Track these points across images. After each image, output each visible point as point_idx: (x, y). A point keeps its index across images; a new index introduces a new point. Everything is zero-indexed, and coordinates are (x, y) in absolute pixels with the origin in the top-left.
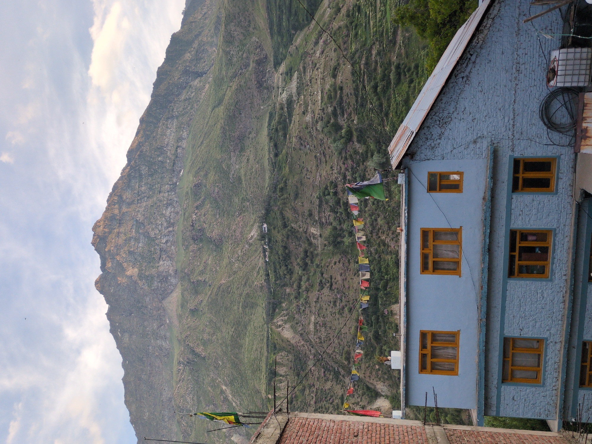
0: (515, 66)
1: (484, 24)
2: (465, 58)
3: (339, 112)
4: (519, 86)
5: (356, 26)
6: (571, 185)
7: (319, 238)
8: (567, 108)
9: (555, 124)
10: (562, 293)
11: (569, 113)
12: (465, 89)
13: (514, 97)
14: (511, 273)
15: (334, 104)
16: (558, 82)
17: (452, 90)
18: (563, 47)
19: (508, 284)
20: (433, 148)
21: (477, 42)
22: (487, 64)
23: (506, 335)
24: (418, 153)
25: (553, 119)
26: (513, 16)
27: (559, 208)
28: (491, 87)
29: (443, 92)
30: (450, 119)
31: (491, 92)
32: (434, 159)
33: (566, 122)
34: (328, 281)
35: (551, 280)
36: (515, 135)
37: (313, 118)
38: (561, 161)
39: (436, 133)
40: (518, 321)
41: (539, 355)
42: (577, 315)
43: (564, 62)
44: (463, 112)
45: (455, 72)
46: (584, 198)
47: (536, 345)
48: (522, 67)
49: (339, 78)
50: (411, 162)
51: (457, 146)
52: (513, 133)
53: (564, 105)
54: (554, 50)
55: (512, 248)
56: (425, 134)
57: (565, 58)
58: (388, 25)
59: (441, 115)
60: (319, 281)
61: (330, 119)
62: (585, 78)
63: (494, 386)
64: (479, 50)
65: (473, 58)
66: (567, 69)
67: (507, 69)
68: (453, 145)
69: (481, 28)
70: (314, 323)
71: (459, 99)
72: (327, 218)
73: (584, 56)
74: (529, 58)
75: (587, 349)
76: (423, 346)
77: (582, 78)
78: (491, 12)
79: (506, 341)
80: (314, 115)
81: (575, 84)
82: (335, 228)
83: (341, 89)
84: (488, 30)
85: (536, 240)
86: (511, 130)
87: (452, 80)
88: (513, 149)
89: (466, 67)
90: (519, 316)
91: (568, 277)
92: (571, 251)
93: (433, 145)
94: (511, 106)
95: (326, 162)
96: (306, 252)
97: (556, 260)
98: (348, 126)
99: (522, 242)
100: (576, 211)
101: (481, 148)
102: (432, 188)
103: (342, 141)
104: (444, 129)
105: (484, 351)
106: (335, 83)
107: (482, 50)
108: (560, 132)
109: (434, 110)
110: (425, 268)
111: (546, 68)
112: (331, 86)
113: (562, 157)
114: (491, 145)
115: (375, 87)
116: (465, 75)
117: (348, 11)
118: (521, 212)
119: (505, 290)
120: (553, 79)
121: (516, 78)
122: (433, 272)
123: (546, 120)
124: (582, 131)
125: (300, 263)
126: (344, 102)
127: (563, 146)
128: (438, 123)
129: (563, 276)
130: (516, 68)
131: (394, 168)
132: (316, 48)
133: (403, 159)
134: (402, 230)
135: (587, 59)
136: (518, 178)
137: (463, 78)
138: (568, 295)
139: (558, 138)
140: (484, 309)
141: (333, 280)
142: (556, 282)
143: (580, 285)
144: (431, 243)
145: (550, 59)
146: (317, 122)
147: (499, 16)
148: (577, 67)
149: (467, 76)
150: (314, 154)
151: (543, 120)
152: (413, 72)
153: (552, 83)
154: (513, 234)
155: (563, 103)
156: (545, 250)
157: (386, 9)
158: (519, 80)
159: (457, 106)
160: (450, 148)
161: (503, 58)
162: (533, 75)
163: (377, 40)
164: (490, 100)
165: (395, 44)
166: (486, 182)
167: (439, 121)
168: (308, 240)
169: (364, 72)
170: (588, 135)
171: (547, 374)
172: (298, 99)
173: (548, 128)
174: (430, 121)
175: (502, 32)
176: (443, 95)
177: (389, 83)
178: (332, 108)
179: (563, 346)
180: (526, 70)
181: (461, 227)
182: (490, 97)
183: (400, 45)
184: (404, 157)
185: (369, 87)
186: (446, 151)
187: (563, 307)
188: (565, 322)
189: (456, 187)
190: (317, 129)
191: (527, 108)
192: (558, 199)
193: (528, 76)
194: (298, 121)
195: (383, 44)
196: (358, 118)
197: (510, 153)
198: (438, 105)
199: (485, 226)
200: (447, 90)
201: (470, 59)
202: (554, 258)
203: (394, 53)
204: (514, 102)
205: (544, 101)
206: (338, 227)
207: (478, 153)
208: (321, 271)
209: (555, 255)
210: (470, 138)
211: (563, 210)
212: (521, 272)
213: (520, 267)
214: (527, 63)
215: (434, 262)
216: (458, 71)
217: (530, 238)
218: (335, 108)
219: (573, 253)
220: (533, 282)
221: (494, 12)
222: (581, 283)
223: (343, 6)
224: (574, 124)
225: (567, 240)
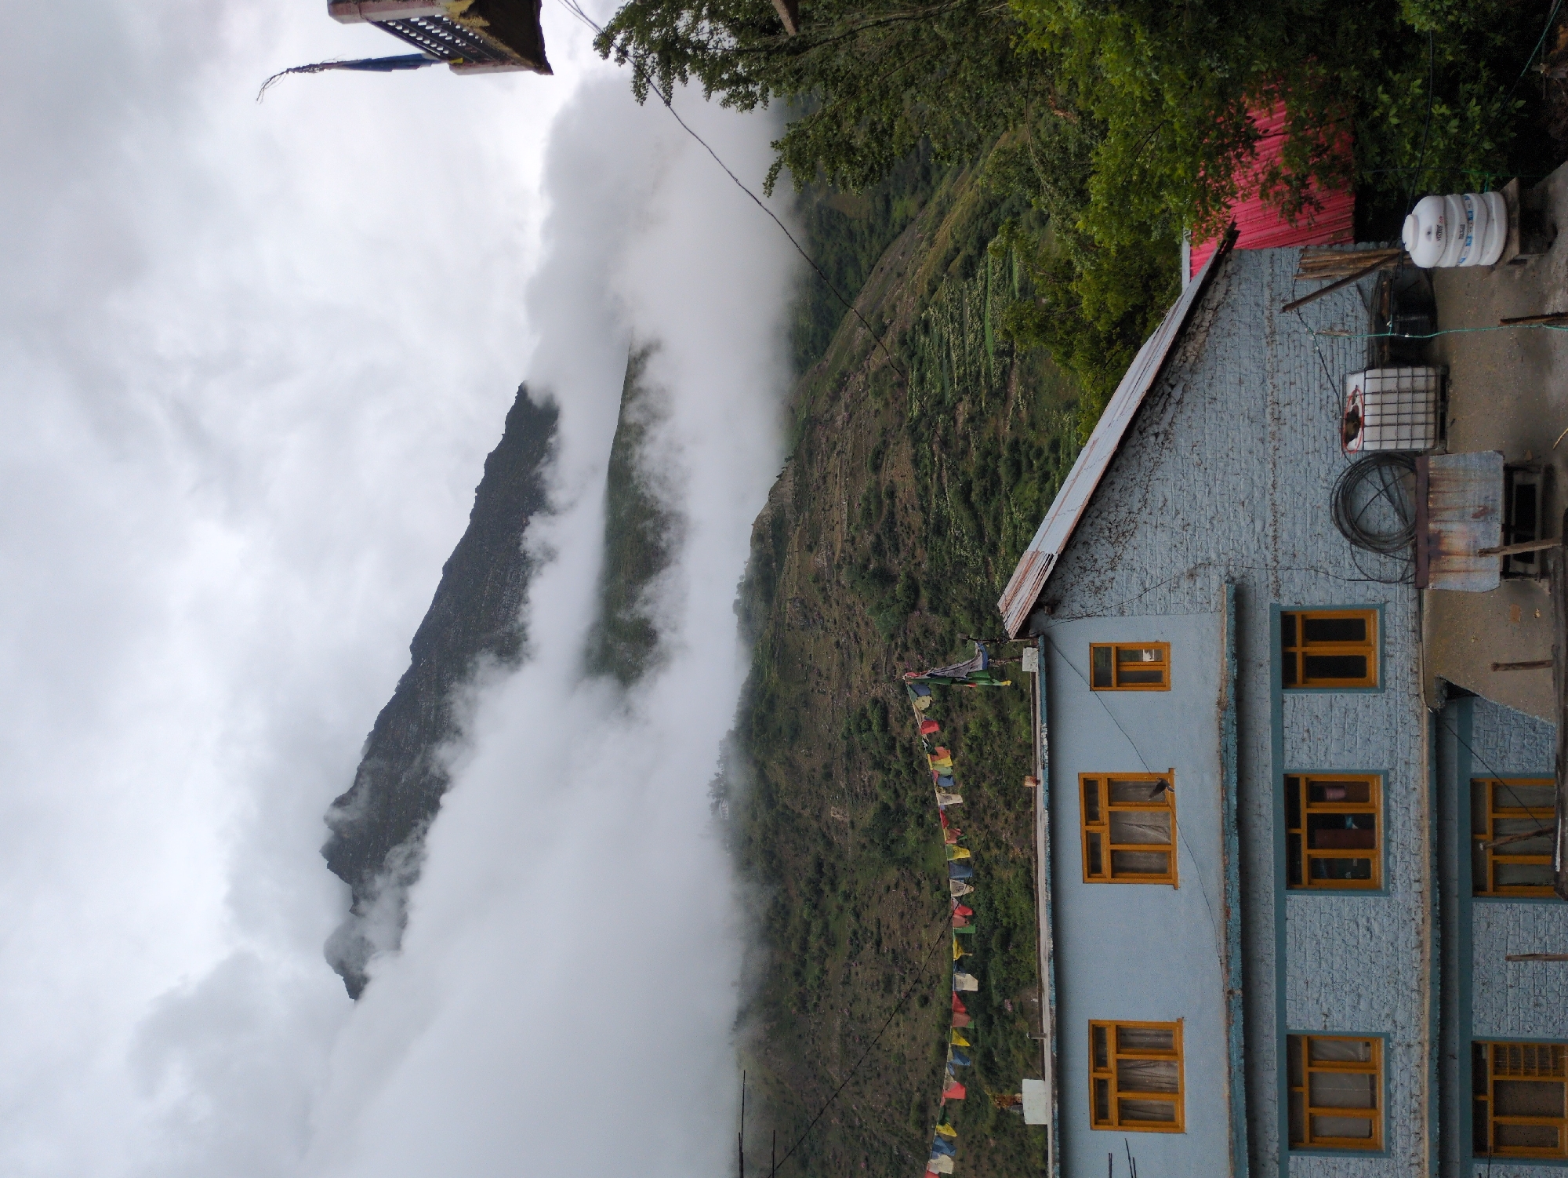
0: (1269, 410)
1: (1197, 321)
2: (1160, 394)
3: (886, 543)
4: (1281, 453)
5: (921, 363)
6: (1415, 670)
7: (850, 831)
8: (1391, 499)
9: (1367, 534)
10: (1413, 924)
11: (1397, 510)
12: (1163, 459)
13: (1271, 475)
14: (1293, 880)
15: (877, 528)
16: (1367, 441)
17: (1134, 462)
18: (1371, 367)
19: (1288, 903)
20: (1098, 589)
21: (1183, 358)
22: (1207, 405)
23: (1293, 1028)
24: (1066, 601)
25: (1363, 522)
26: (1257, 305)
27: (1391, 724)
28: (1218, 456)
29: (1115, 466)
30: (1132, 525)
31: (1221, 465)
32: (1101, 613)
33: (1392, 531)
34: (872, 933)
35: (1388, 894)
36: (1280, 559)
37: (830, 560)
38: (1386, 616)
39: (1104, 556)
40: (1317, 995)
41: (1373, 1078)
42: (1455, 974)
43: (1378, 398)
44: (1161, 509)
45: (1140, 423)
46: (1447, 699)
47: (1361, 1052)
48: (1286, 412)
49: (887, 475)
50: (1052, 622)
51: (1152, 586)
52: (1276, 556)
53: (1385, 494)
54: (1353, 373)
55: (1292, 819)
56: (1078, 558)
57: (1378, 389)
58: (989, 361)
59: (1112, 517)
60: (849, 934)
61: (868, 560)
62: (1426, 432)
63: (1270, 1157)
64: (1187, 377)
65: (1177, 393)
66: (1385, 412)
67: (1252, 414)
68: (1143, 583)
69: (1190, 330)
70: (841, 1035)
71: (1149, 481)
72: (867, 784)
73: (1420, 383)
74: (1298, 391)
75: (1485, 1060)
76: (1098, 1060)
77: (1419, 431)
78: (1209, 295)
79: (1292, 1043)
80: (834, 554)
81: (1405, 446)
82: (885, 808)
83: (891, 494)
84: (1205, 334)
85: (1346, 800)
86: (1271, 548)
87: (1133, 441)
88: (1278, 590)
89: (1162, 413)
90: (1318, 979)
91: (1426, 886)
92: (1426, 823)
93: (1098, 583)
94: (1268, 497)
95: (862, 655)
96: (819, 865)
97: (1394, 844)
98: (909, 576)
99: (1313, 804)
100: (1430, 729)
101: (1206, 589)
102: (1100, 681)
103: (896, 609)
104: (1121, 548)
105: (1243, 1070)
106: (878, 483)
107: (1195, 376)
108: (1380, 551)
109: (1097, 506)
110: (1093, 869)
111: (1338, 412)
112: (870, 490)
113: (1390, 607)
114: (1227, 582)
115: (966, 492)
116: (1161, 430)
117: (903, 333)
118: (1306, 735)
119: (1281, 919)
120: (1355, 436)
121: (1273, 434)
122: (1113, 877)
123: (1346, 526)
124: (1429, 541)
125: (806, 890)
126: (899, 523)
127: (1389, 582)
128: (1107, 533)
129: (1412, 882)
130: (1272, 414)
131: (1012, 636)
132: (834, 410)
133: (1033, 616)
134: (1037, 782)
135: (1427, 391)
136: (1293, 656)
137: (1157, 435)
138: (1428, 928)
139: (1376, 565)
140: (1236, 965)
141: (883, 930)
142: (1399, 898)
143: (1455, 904)
144: (1104, 808)
145: (1345, 393)
146: (839, 567)
147: (1228, 303)
148: (1407, 408)
149: (1167, 431)
150: (833, 639)
151: (1340, 525)
152: (1047, 459)
153: (1353, 444)
154: (1291, 784)
155: (1381, 488)
156: (1367, 822)
157: (983, 328)
158: (1279, 440)
159: (1149, 496)
160: (1136, 589)
161: (1243, 392)
162: (1311, 429)
163: (966, 390)
164: (1218, 482)
165: (1005, 400)
166: (1222, 666)
167: (1110, 529)
168: (824, 836)
169: (940, 460)
170: (1444, 548)
171: (1394, 1124)
172: (797, 519)
173: (1353, 542)
174: (1088, 529)
175: (1236, 339)
176: (1114, 473)
177: (996, 482)
178: (871, 538)
179: (1426, 1054)
180: (1294, 418)
181: (1171, 770)
182: (1219, 476)
183: (1017, 403)
184: (1033, 610)
185: (952, 491)
186: (1129, 596)
187: (1419, 959)
188: (1428, 995)
189: (1154, 679)
190: (838, 582)
191: (1301, 499)
192: (1387, 703)
193: (1299, 429)
194: (798, 567)
195: (981, 402)
196: (932, 559)
197: (1272, 600)
198: (1106, 493)
199: (1224, 765)
200: (1124, 462)
201: (1169, 394)
202: (1388, 841)
203: (1005, 420)
204: (1274, 486)
205: (1339, 485)
206: (892, 805)
207: (1199, 600)
208: (854, 909)
209: (1390, 832)
210: (1182, 566)
211: (1400, 729)
212: (1315, 873)
213: (1314, 863)
214: (1294, 402)
215: (1113, 852)
216: (1145, 421)
217: (1331, 794)
218: (878, 537)
219: (1430, 827)
220: (1346, 898)
221: (1217, 295)
222: (1457, 900)
223: (891, 322)
224: (1410, 533)
225: (1414, 797)
